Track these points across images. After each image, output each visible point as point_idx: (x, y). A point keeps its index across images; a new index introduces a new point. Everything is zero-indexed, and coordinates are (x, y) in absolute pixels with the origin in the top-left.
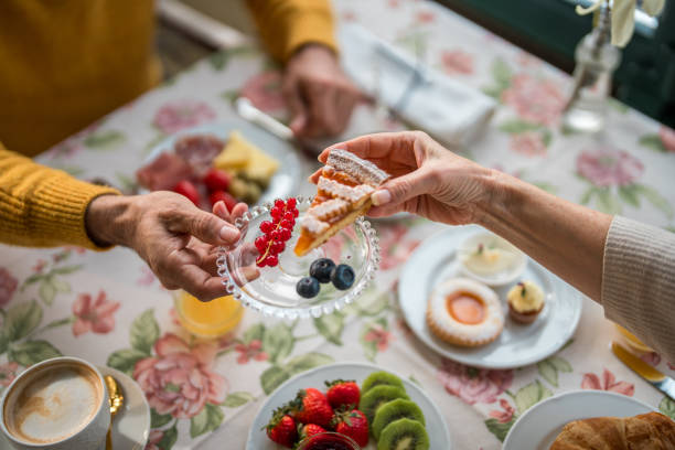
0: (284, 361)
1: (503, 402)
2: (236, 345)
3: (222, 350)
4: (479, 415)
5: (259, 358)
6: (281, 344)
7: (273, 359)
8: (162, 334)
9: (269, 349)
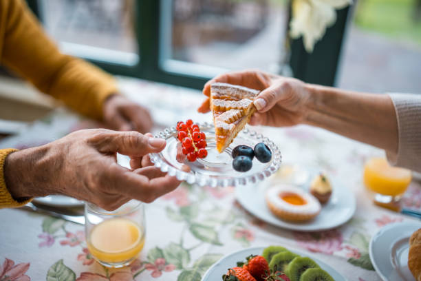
0: (188, 266)
1: (348, 248)
2: (144, 266)
3: (135, 273)
4: (341, 258)
5: (168, 269)
6: (180, 256)
7: (180, 267)
8: (78, 276)
9: (172, 262)
